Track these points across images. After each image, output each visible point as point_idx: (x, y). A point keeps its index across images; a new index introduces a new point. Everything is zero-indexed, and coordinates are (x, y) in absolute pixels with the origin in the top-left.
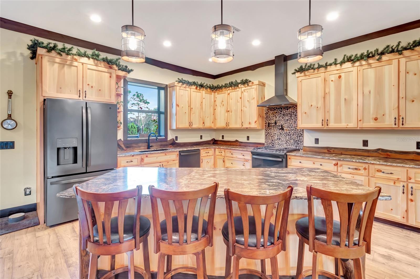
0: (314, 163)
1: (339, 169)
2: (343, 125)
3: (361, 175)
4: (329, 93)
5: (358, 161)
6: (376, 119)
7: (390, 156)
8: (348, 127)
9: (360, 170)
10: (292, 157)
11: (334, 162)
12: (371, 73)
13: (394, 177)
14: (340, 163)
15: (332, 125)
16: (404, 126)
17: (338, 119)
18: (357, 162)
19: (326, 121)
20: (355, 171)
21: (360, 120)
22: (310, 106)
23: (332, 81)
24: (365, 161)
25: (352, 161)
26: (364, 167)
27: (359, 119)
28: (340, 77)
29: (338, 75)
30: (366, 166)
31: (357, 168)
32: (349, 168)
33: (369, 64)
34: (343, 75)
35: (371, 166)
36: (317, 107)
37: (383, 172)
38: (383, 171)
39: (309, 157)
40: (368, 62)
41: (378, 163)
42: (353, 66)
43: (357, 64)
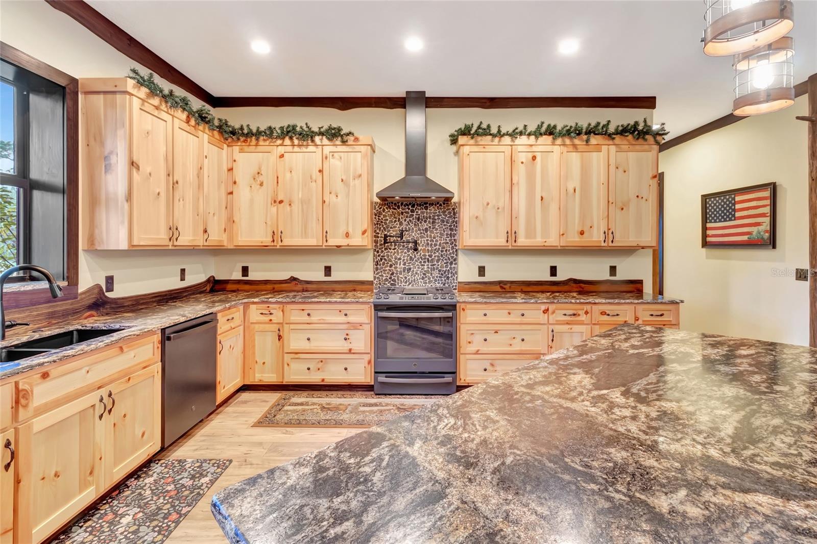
0: (509, 313)
1: (551, 317)
2: (538, 241)
3: (581, 323)
4: (518, 183)
5: (578, 301)
6: (582, 233)
7: (583, 288)
8: (546, 244)
9: (579, 315)
10: (469, 306)
11: (543, 307)
12: (575, 157)
13: (621, 319)
14: (552, 307)
15: (522, 241)
16: (613, 245)
17: (530, 233)
18: (578, 303)
19: (512, 235)
20: (573, 318)
21: (563, 235)
22: (485, 204)
23: (522, 163)
24: (588, 301)
25: (571, 303)
26: (585, 309)
27: (561, 233)
28: (534, 158)
29: (530, 155)
30: (588, 307)
31: (575, 312)
32: (565, 315)
33: (575, 146)
34: (539, 156)
35: (594, 307)
36: (498, 208)
37: (608, 315)
38: (608, 312)
39: (502, 303)
40: (572, 142)
41: (604, 301)
42: (553, 144)
43: (559, 141)
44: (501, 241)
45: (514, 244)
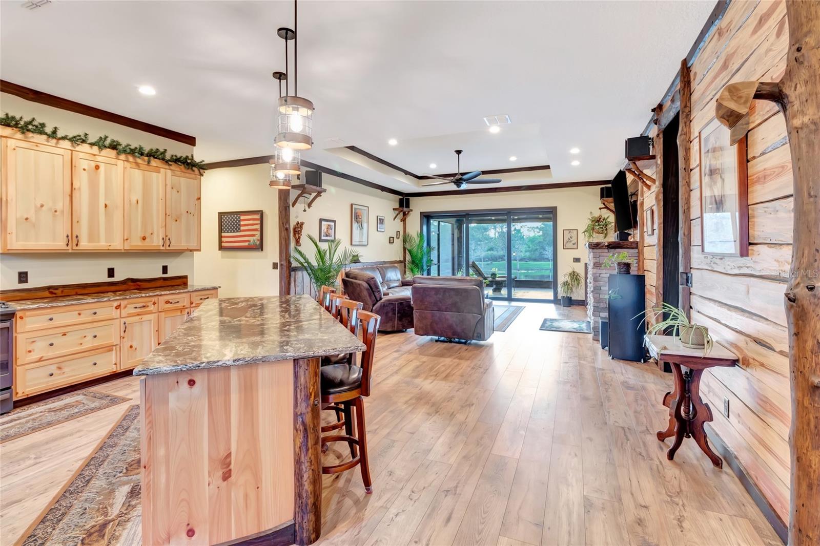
0: (79, 314)
1: (123, 311)
2: (102, 244)
3: (151, 313)
4: (79, 189)
5: (148, 295)
6: (144, 239)
8: (110, 248)
9: (148, 306)
10: (28, 313)
11: (116, 304)
12: (137, 174)
13: (179, 305)
14: (123, 303)
15: (85, 244)
16: (170, 248)
17: (92, 237)
18: (148, 297)
19: (73, 238)
20: (143, 310)
21: (127, 239)
22: (39, 205)
23: (84, 170)
24: (155, 294)
25: (142, 297)
26: (153, 301)
27: (125, 239)
28: (97, 167)
29: (93, 164)
30: (155, 299)
31: (145, 304)
32: (136, 308)
33: (137, 164)
34: (102, 167)
35: (160, 298)
36: (56, 211)
37: (171, 303)
38: (171, 301)
39: (72, 305)
40: (135, 160)
41: (168, 292)
42: (117, 158)
43: (123, 157)
44: (59, 244)
45: (75, 248)
